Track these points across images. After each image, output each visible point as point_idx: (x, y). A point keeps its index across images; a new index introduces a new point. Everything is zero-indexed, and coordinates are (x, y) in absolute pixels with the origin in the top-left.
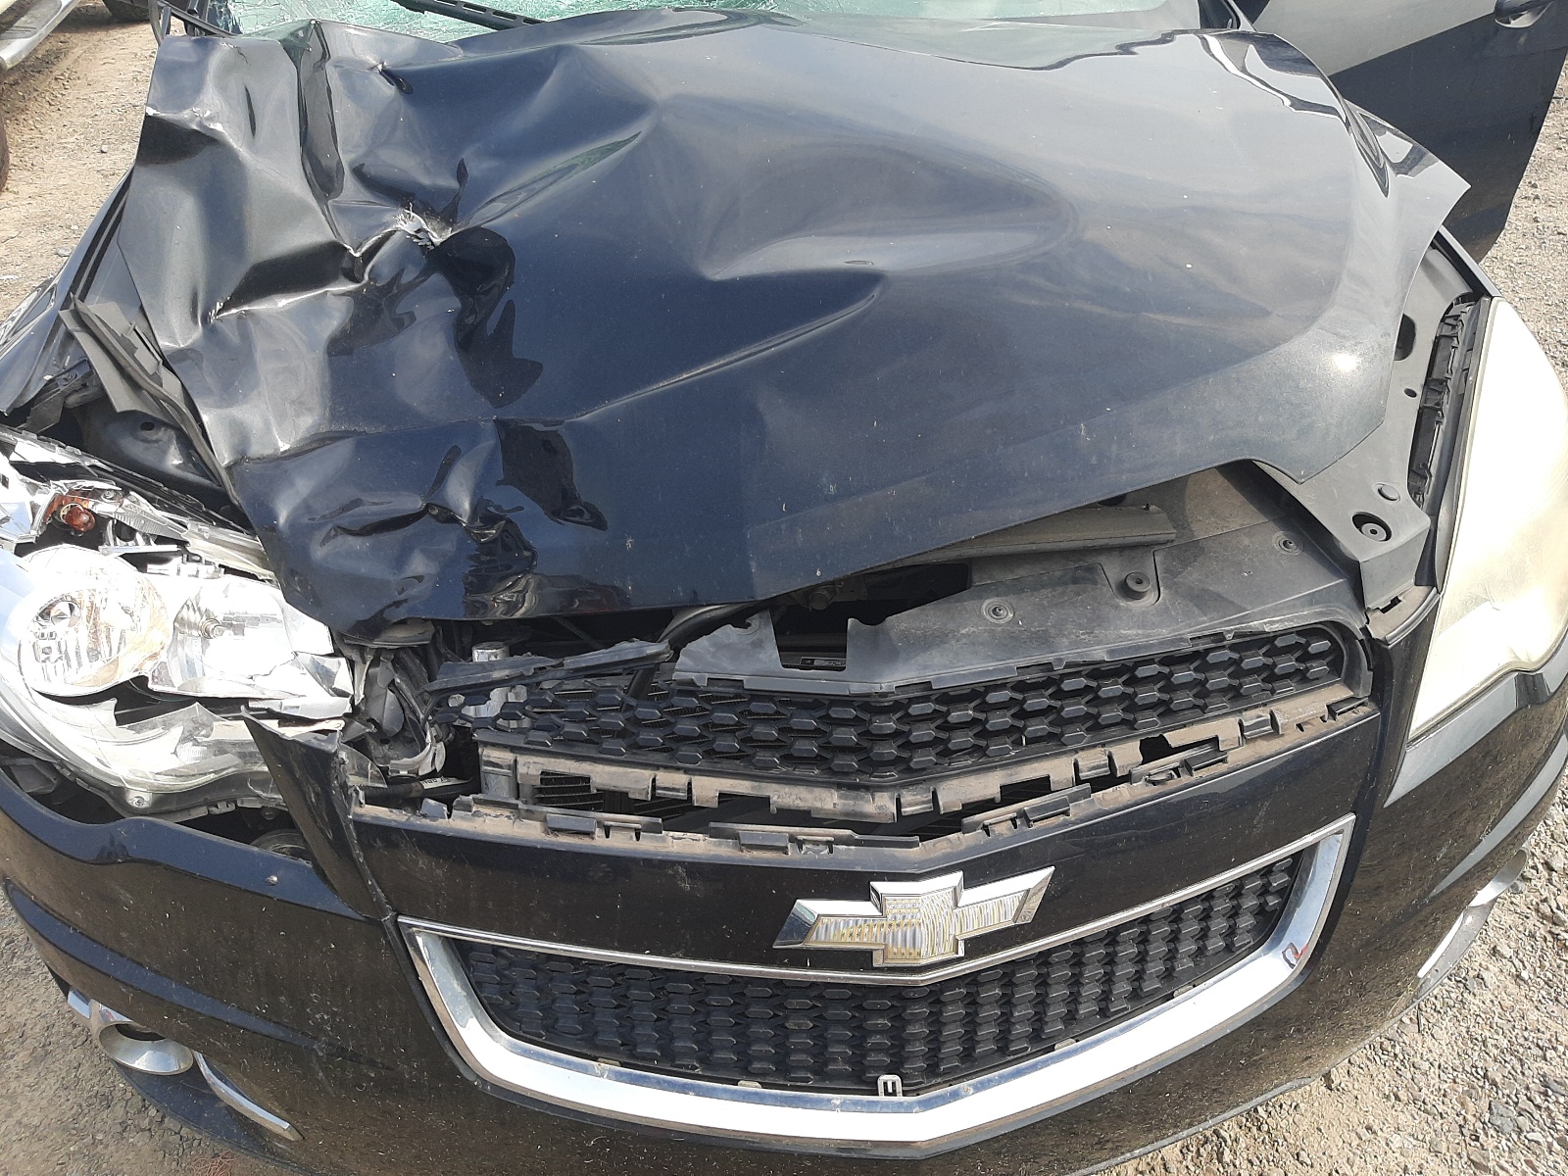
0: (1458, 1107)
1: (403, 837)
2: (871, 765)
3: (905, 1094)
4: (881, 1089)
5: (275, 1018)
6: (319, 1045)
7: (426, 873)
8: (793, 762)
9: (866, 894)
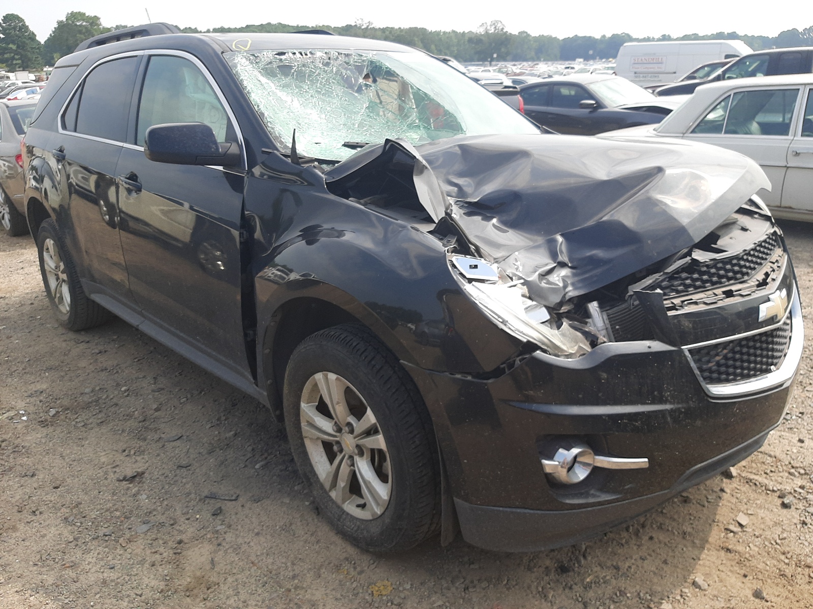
1: (681, 316)
2: (743, 275)
4: (772, 370)
5: (653, 403)
6: (668, 407)
7: (688, 327)
8: (729, 279)
9: (769, 300)
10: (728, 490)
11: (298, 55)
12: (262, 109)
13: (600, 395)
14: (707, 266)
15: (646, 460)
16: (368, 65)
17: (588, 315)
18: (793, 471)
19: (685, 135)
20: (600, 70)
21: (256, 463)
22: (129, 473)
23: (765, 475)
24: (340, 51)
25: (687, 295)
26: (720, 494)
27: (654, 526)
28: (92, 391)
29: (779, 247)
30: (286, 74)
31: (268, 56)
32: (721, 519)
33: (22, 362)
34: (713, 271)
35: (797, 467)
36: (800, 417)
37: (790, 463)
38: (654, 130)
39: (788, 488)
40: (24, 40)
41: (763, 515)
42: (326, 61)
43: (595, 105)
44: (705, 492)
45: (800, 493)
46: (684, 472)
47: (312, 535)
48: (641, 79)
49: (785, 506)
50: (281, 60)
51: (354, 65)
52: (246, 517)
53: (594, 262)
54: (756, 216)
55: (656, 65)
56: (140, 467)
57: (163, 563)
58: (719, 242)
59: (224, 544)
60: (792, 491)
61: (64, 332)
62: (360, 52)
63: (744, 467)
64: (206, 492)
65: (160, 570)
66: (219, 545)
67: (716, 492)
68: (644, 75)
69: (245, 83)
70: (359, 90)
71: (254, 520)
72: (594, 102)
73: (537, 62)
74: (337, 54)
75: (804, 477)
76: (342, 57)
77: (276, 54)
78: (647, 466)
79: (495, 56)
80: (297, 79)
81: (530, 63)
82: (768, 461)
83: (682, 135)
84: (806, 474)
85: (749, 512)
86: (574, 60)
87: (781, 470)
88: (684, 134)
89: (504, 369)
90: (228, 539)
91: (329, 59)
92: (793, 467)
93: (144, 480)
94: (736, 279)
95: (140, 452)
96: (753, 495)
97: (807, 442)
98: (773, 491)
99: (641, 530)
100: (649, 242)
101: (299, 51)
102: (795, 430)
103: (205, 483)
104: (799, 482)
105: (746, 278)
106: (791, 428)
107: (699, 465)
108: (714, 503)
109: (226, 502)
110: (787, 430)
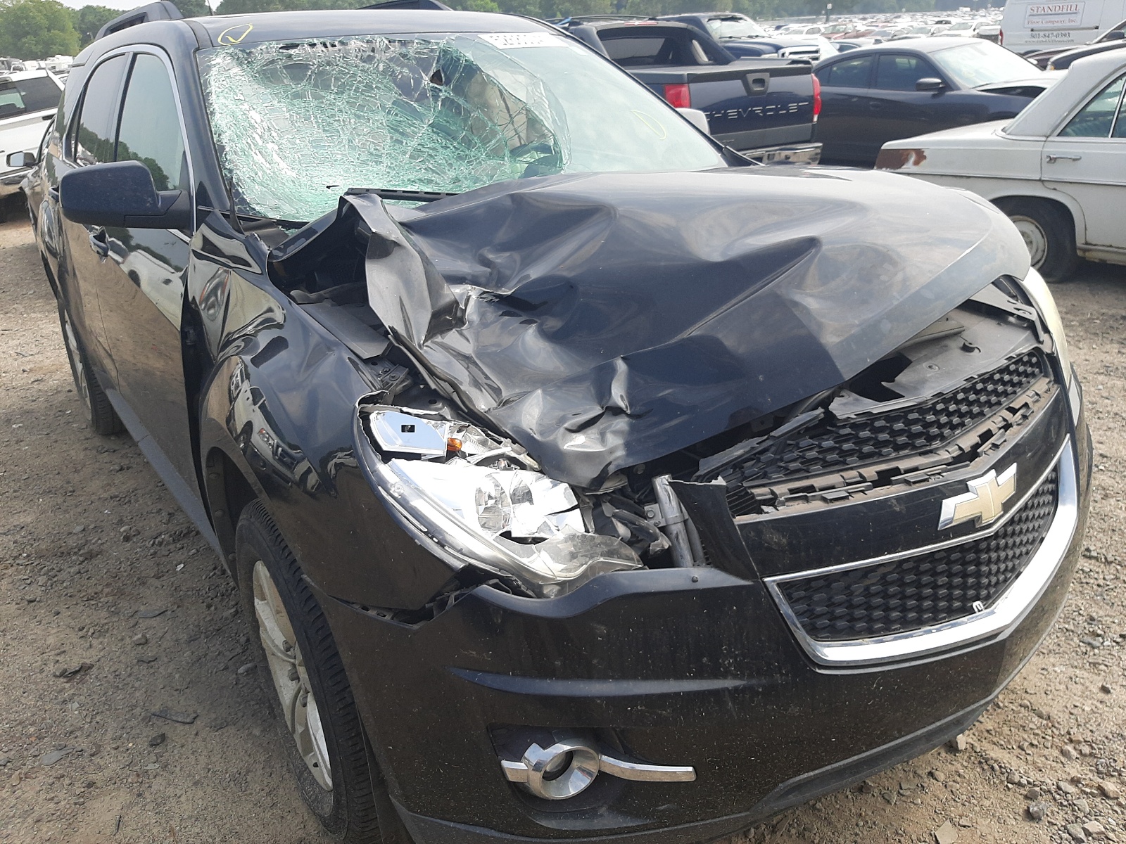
0: (1068, 646)
1: (764, 526)
2: (931, 439)
3: (986, 609)
4: (976, 610)
5: (699, 675)
6: (729, 683)
7: (778, 544)
8: (898, 448)
9: (967, 490)
10: (941, 776)
11: (320, 48)
12: (224, 141)
13: (595, 661)
14: (854, 426)
15: (690, 769)
16: (439, 57)
17: (653, 498)
18: (1069, 748)
19: (1049, 139)
20: (988, 25)
21: (243, 663)
22: (75, 665)
23: (1017, 751)
24: (392, 37)
25: (807, 478)
26: (927, 781)
27: (793, 831)
28: (84, 530)
29: (1046, 376)
30: (297, 79)
31: (267, 51)
32: (909, 829)
33: (19, 480)
34: (865, 434)
35: (1079, 742)
36: (1117, 643)
37: (1069, 733)
38: (1003, 130)
39: (1049, 780)
40: (191, 7)
41: (985, 830)
42: (368, 53)
43: (941, 86)
44: (901, 774)
45: (1066, 793)
46: (776, 785)
47: (269, 794)
48: (1041, 39)
49: (1030, 816)
50: (290, 56)
51: (416, 59)
52: (193, 754)
53: (666, 409)
54: (1011, 319)
55: (1066, 18)
56: (89, 657)
57: (54, 817)
58: (900, 378)
59: (147, 794)
60: (1053, 788)
61: (89, 436)
62: (426, 38)
63: (988, 731)
64: (156, 708)
65: (45, 830)
66: (139, 795)
67: (919, 776)
68: (1047, 33)
69: (213, 98)
70: (422, 98)
71: (200, 759)
72: (938, 81)
73: (899, 14)
74: (387, 42)
75: (1087, 759)
76: (394, 47)
77: (281, 48)
78: (693, 778)
79: (830, 6)
80: (316, 86)
81: (888, 15)
82: (1032, 726)
83: (1044, 139)
84: (1091, 755)
85: (963, 822)
86: (956, 9)
87: (1049, 745)
88: (1048, 137)
89: (431, 610)
90: (155, 787)
91: (373, 51)
92: (1071, 741)
93: (88, 677)
94: (914, 447)
95: (101, 632)
96: (981, 788)
97: (1117, 692)
98: (1020, 784)
99: (767, 838)
100: (761, 378)
101: (322, 40)
102: (1103, 667)
103: (163, 690)
104: (1074, 770)
105: (937, 444)
106: (1095, 664)
107: (806, 775)
108: (908, 797)
109: (177, 724)
110: (1087, 666)
